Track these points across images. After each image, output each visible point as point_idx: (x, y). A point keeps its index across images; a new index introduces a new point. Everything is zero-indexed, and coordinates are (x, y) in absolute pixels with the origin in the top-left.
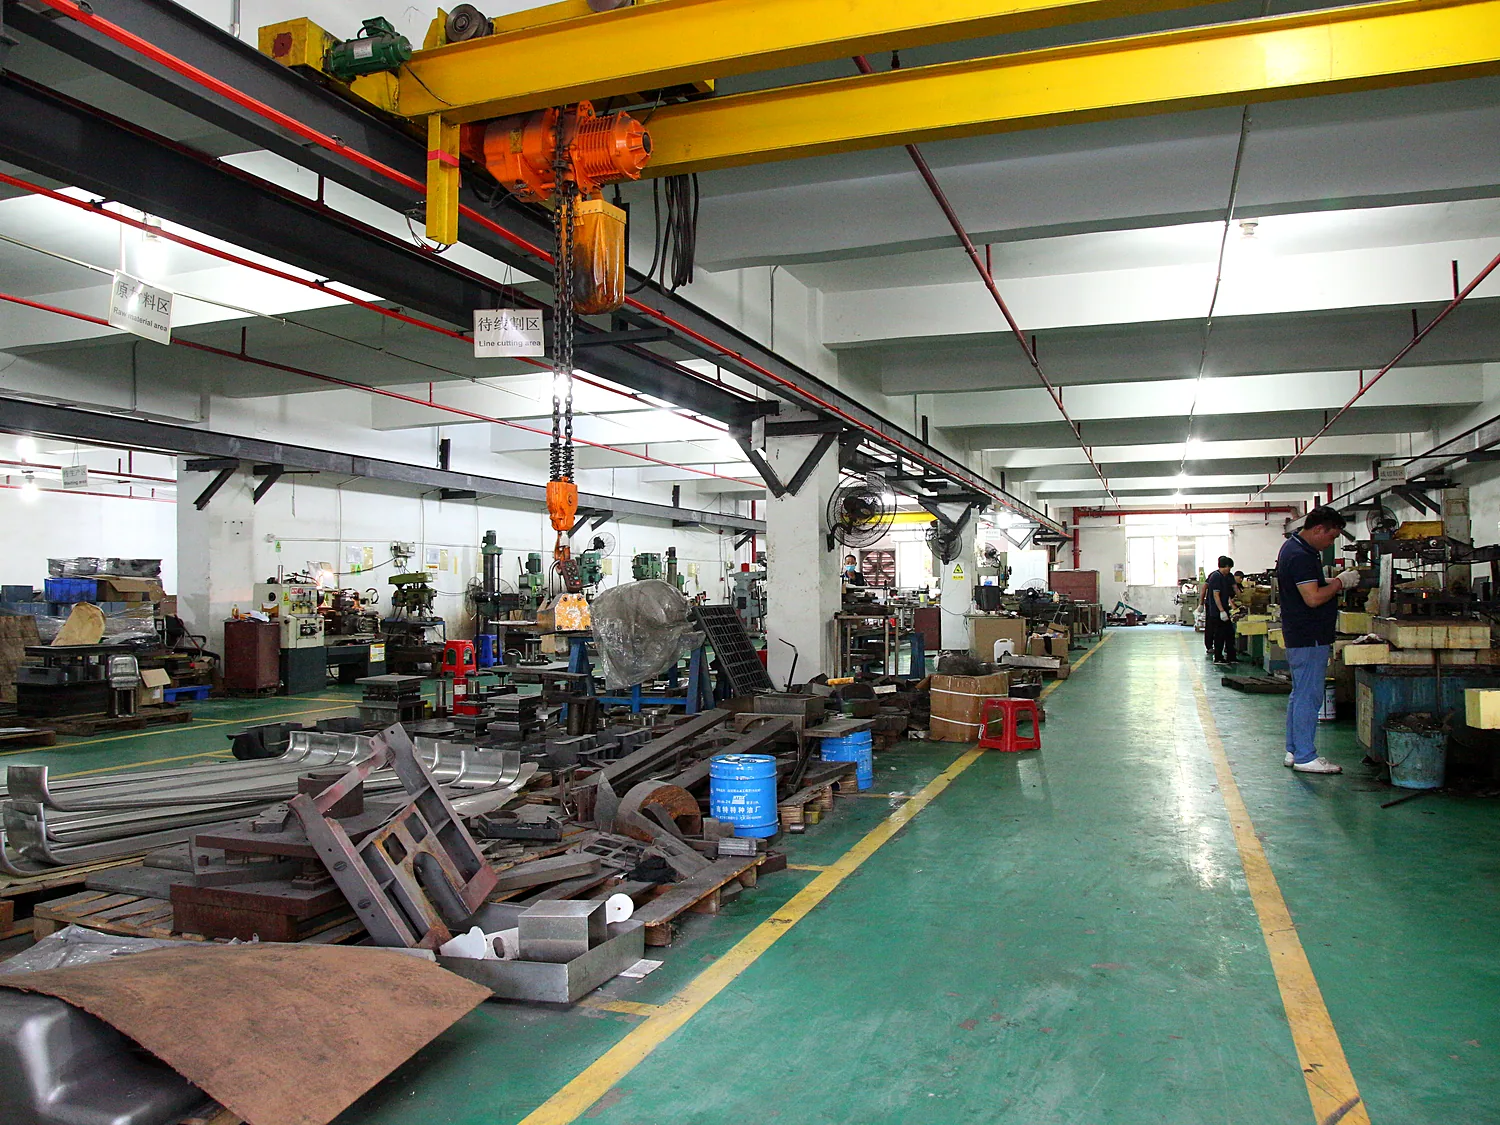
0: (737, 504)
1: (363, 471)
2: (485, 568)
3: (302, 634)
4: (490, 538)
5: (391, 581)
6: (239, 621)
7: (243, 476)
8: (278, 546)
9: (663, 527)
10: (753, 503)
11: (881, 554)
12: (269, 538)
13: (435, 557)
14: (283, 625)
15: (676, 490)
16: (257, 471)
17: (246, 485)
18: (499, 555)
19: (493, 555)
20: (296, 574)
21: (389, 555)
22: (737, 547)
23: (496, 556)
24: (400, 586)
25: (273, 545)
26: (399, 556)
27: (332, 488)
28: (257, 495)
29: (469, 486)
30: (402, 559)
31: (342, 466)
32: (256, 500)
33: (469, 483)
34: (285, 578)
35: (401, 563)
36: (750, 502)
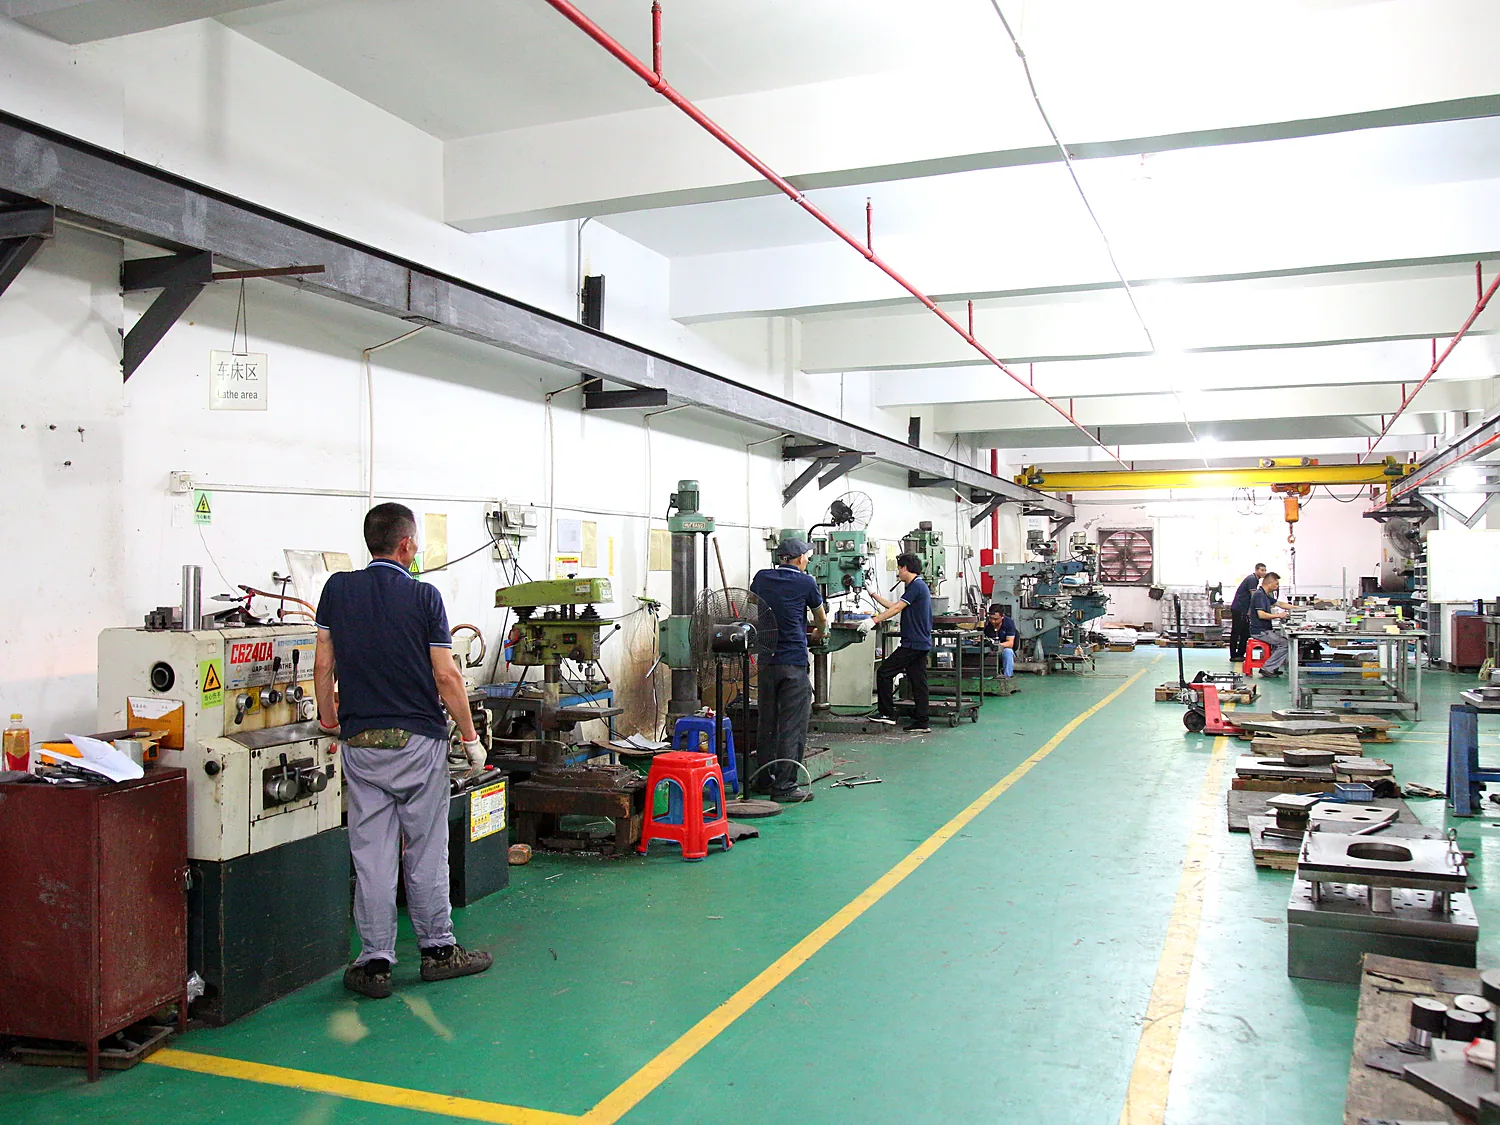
0: (974, 453)
1: (432, 309)
2: (677, 563)
3: (270, 802)
4: (685, 499)
5: (501, 599)
6: (29, 779)
7: (87, 287)
8: (203, 508)
9: (898, 488)
10: (994, 454)
11: (1133, 535)
12: (178, 483)
13: (574, 536)
14: (196, 776)
15: (915, 424)
16: (132, 277)
17: (94, 316)
18: (706, 533)
19: (693, 533)
20: (251, 592)
21: (482, 534)
22: (974, 522)
23: (700, 537)
24: (524, 612)
25: (190, 501)
26: (502, 536)
27: (347, 356)
28: (135, 349)
29: (650, 375)
30: (511, 542)
31: (381, 287)
32: (129, 364)
33: (650, 372)
34: (210, 606)
35: (509, 551)
36: (989, 452)
